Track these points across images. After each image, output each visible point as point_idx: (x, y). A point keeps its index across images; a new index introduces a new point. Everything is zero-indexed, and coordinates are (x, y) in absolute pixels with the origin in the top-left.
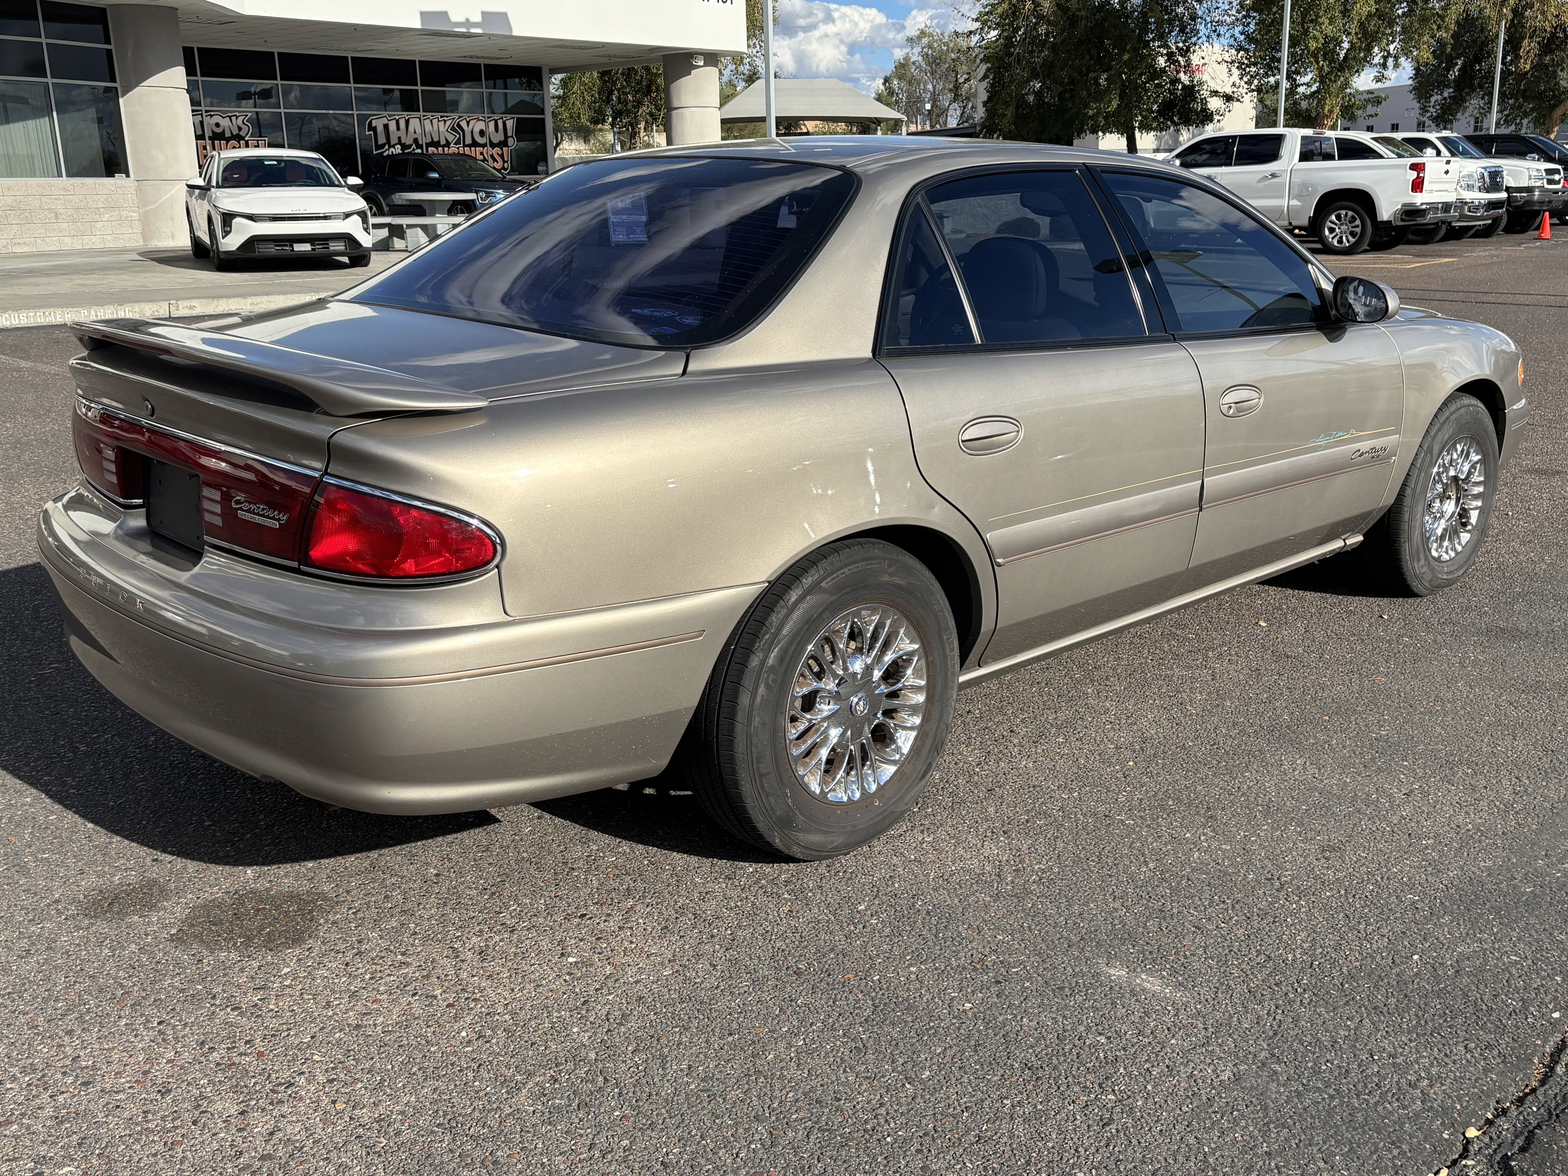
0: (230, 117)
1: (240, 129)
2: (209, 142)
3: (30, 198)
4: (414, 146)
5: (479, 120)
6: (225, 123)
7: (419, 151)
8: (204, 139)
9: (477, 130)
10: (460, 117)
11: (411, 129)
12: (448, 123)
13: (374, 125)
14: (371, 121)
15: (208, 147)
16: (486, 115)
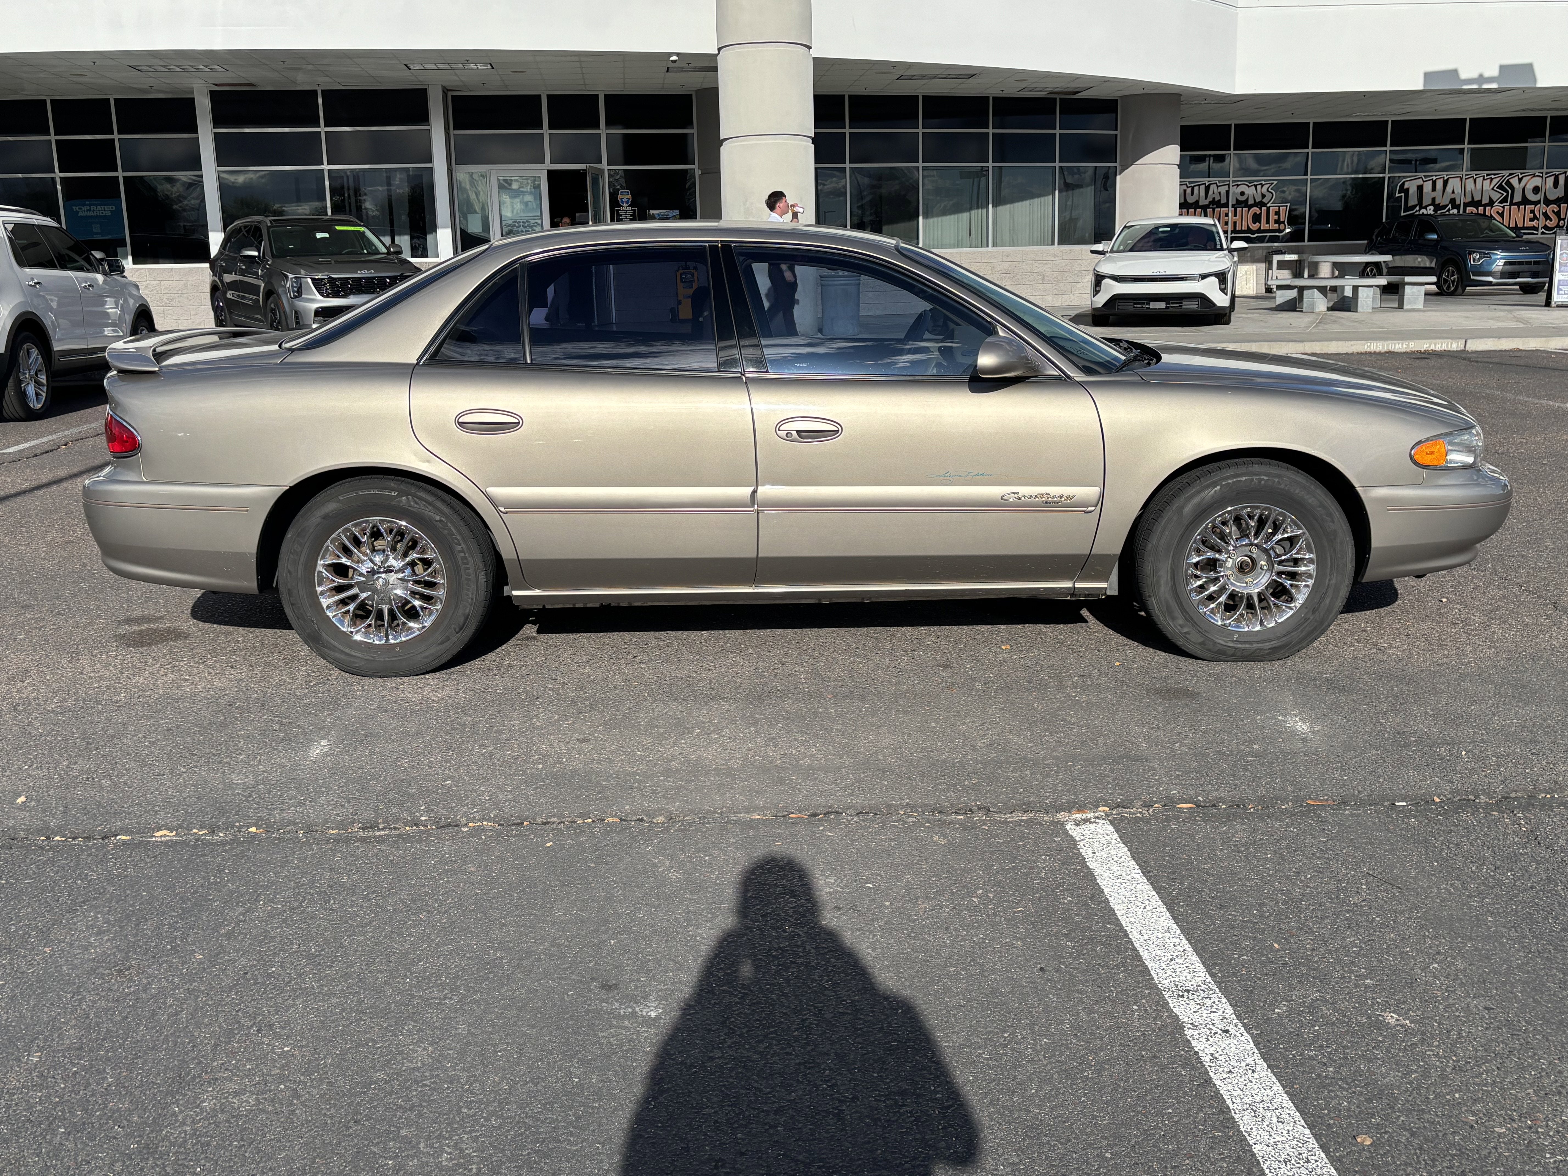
0: (1256, 186)
1: (1263, 196)
2: (1231, 209)
3: (1024, 263)
4: (1450, 206)
5: (1534, 176)
6: (1250, 191)
7: (1455, 211)
8: (1228, 207)
9: (1530, 186)
10: (1511, 174)
11: (1449, 189)
12: (1495, 181)
13: (1406, 187)
14: (1403, 183)
15: (1230, 215)
16: (1545, 170)
